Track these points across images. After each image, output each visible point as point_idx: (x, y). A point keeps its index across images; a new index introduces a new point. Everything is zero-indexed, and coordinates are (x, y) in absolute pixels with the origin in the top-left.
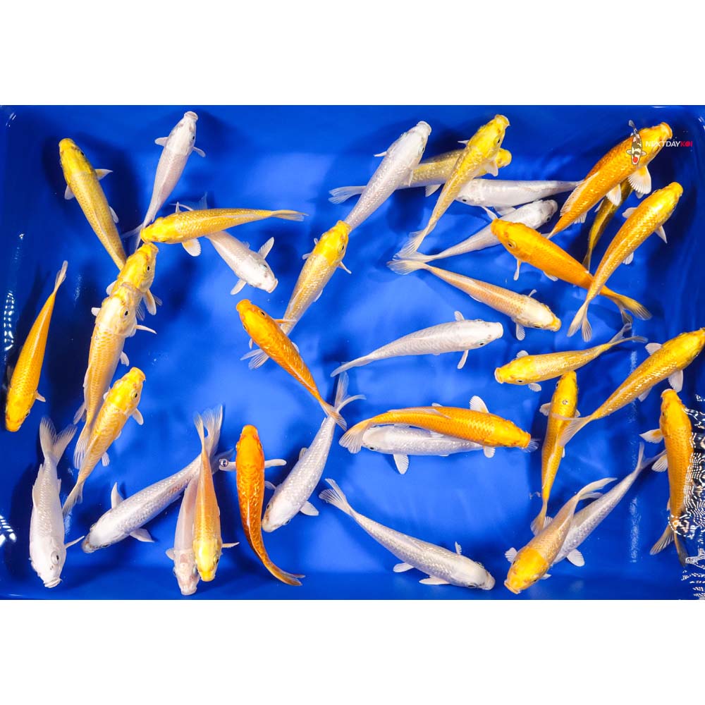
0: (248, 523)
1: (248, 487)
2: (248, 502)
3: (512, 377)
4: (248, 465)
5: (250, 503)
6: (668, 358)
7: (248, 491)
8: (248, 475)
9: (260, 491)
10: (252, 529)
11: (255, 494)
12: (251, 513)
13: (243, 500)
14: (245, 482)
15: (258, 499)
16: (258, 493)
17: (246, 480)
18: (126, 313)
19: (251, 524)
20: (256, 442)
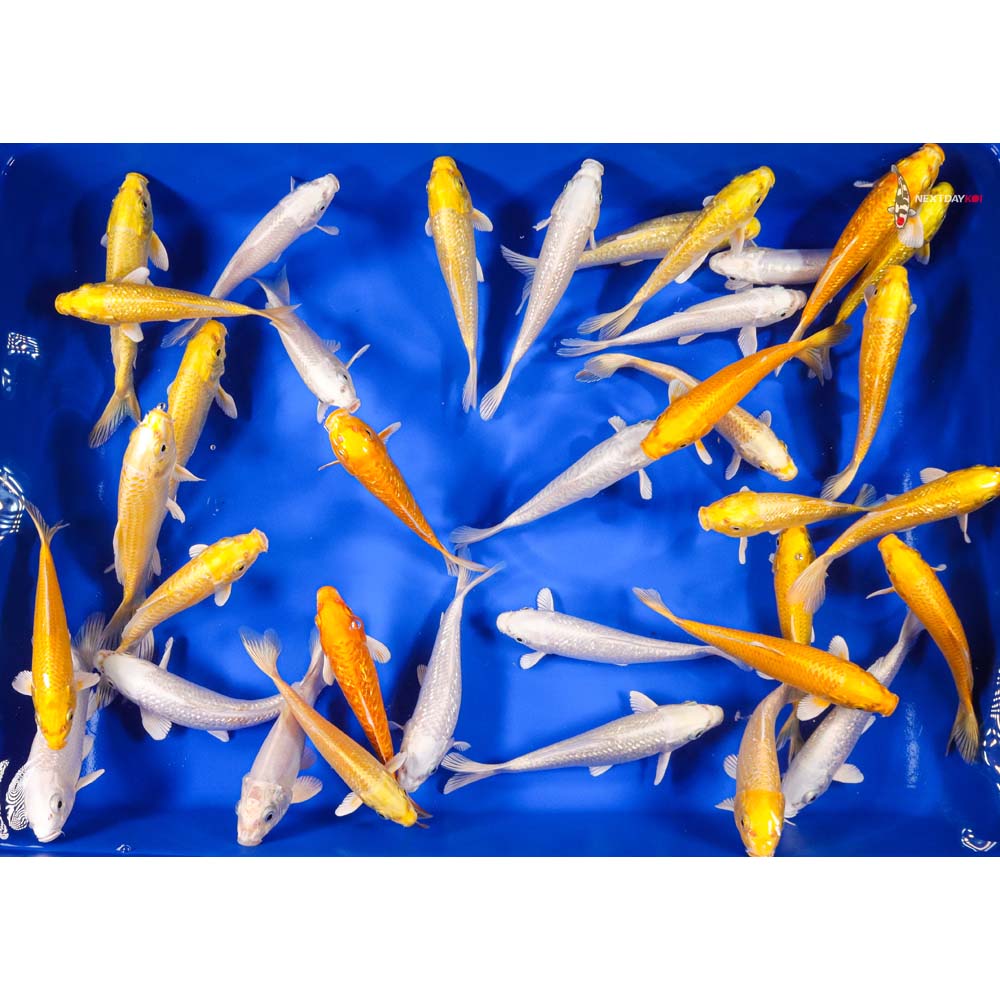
0: (370, 721)
1: (352, 673)
2: (360, 694)
3: (726, 521)
4: (342, 643)
5: (363, 693)
6: (949, 492)
7: (354, 678)
8: (346, 657)
9: (371, 672)
10: (377, 727)
11: (365, 679)
12: (369, 707)
13: (351, 693)
14: (345, 667)
15: (372, 683)
16: (369, 676)
17: (347, 664)
18: (164, 448)
19: (374, 721)
20: (341, 607)
